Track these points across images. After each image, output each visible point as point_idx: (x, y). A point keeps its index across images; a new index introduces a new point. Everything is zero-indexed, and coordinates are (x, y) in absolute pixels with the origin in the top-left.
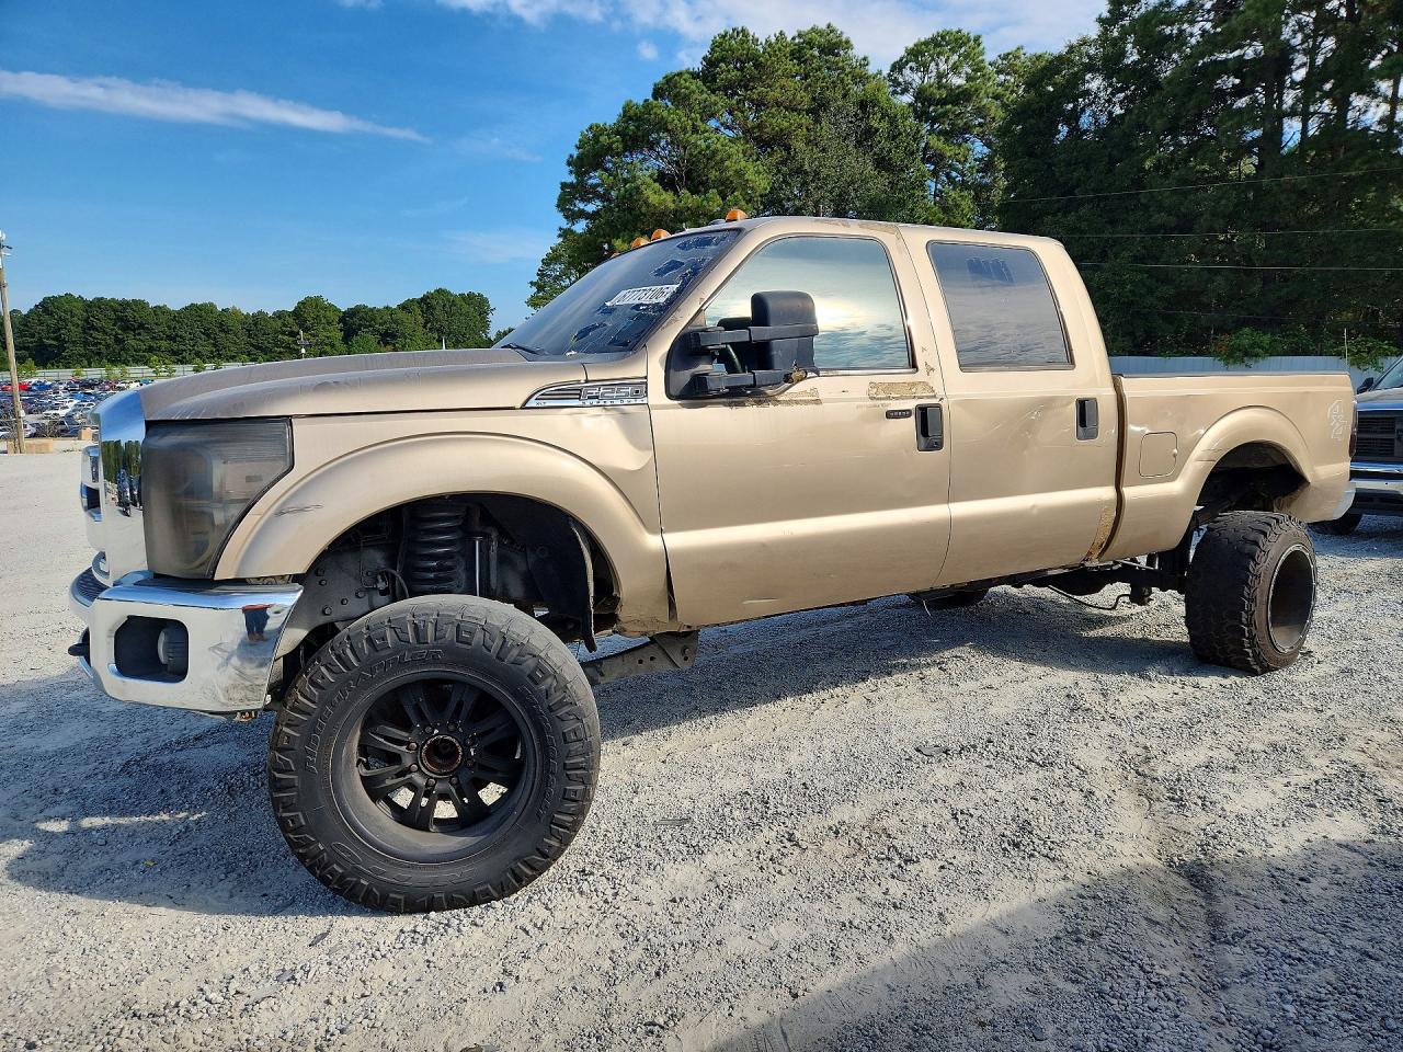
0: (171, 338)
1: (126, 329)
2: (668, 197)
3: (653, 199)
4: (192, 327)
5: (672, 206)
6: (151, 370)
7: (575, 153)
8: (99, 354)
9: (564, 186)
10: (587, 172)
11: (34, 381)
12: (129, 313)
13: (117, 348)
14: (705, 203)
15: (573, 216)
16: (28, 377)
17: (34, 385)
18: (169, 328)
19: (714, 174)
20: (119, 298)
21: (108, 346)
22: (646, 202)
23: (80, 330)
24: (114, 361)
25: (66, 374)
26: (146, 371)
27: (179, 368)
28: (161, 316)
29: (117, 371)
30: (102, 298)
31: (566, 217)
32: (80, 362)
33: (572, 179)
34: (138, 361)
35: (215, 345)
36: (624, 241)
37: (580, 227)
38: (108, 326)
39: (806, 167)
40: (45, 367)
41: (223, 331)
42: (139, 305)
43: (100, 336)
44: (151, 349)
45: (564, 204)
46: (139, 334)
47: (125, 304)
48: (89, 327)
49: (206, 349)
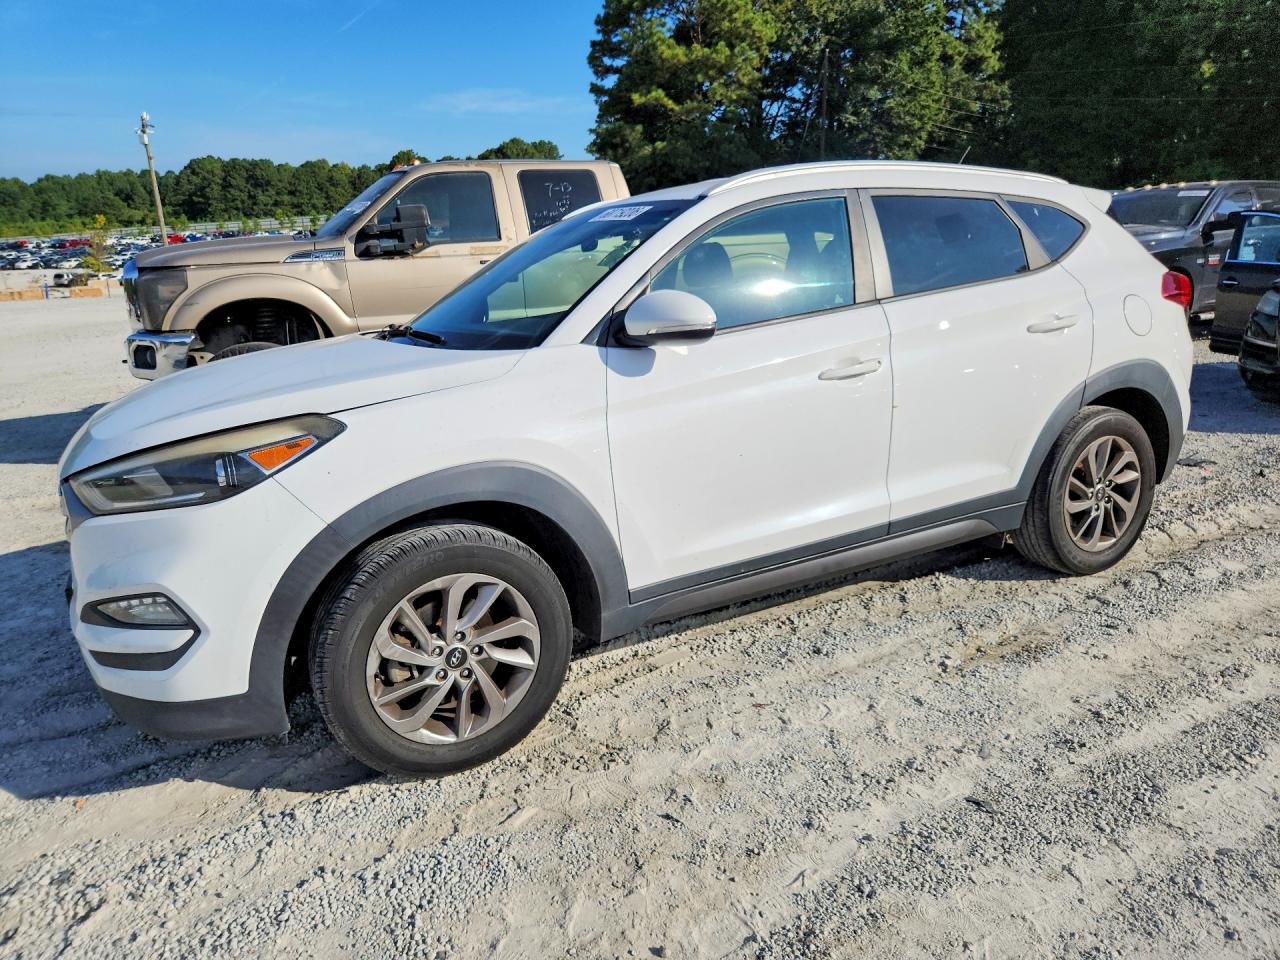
0: (291, 193)
1: (256, 185)
2: (680, 51)
3: (667, 53)
4: (308, 183)
5: (684, 59)
6: (277, 222)
7: (602, 12)
8: (237, 209)
9: (594, 44)
10: (612, 31)
11: (187, 233)
12: (258, 173)
13: (250, 202)
14: (714, 55)
15: (603, 71)
16: (184, 230)
17: (188, 237)
18: (290, 184)
19: (726, 24)
20: (250, 158)
21: (243, 202)
22: (660, 57)
23: (220, 188)
24: (248, 215)
25: (211, 227)
26: (274, 223)
27: (298, 219)
28: (284, 173)
29: (251, 223)
30: (236, 159)
31: (596, 73)
32: (222, 217)
33: (599, 37)
34: (268, 214)
35: (327, 198)
36: (641, 95)
37: (610, 82)
38: (241, 183)
39: (815, 13)
40: (196, 221)
41: (333, 185)
42: (266, 163)
43: (237, 193)
44: (276, 204)
45: (593, 61)
46: (267, 190)
47: (254, 164)
48: (226, 185)
49: (320, 202)
